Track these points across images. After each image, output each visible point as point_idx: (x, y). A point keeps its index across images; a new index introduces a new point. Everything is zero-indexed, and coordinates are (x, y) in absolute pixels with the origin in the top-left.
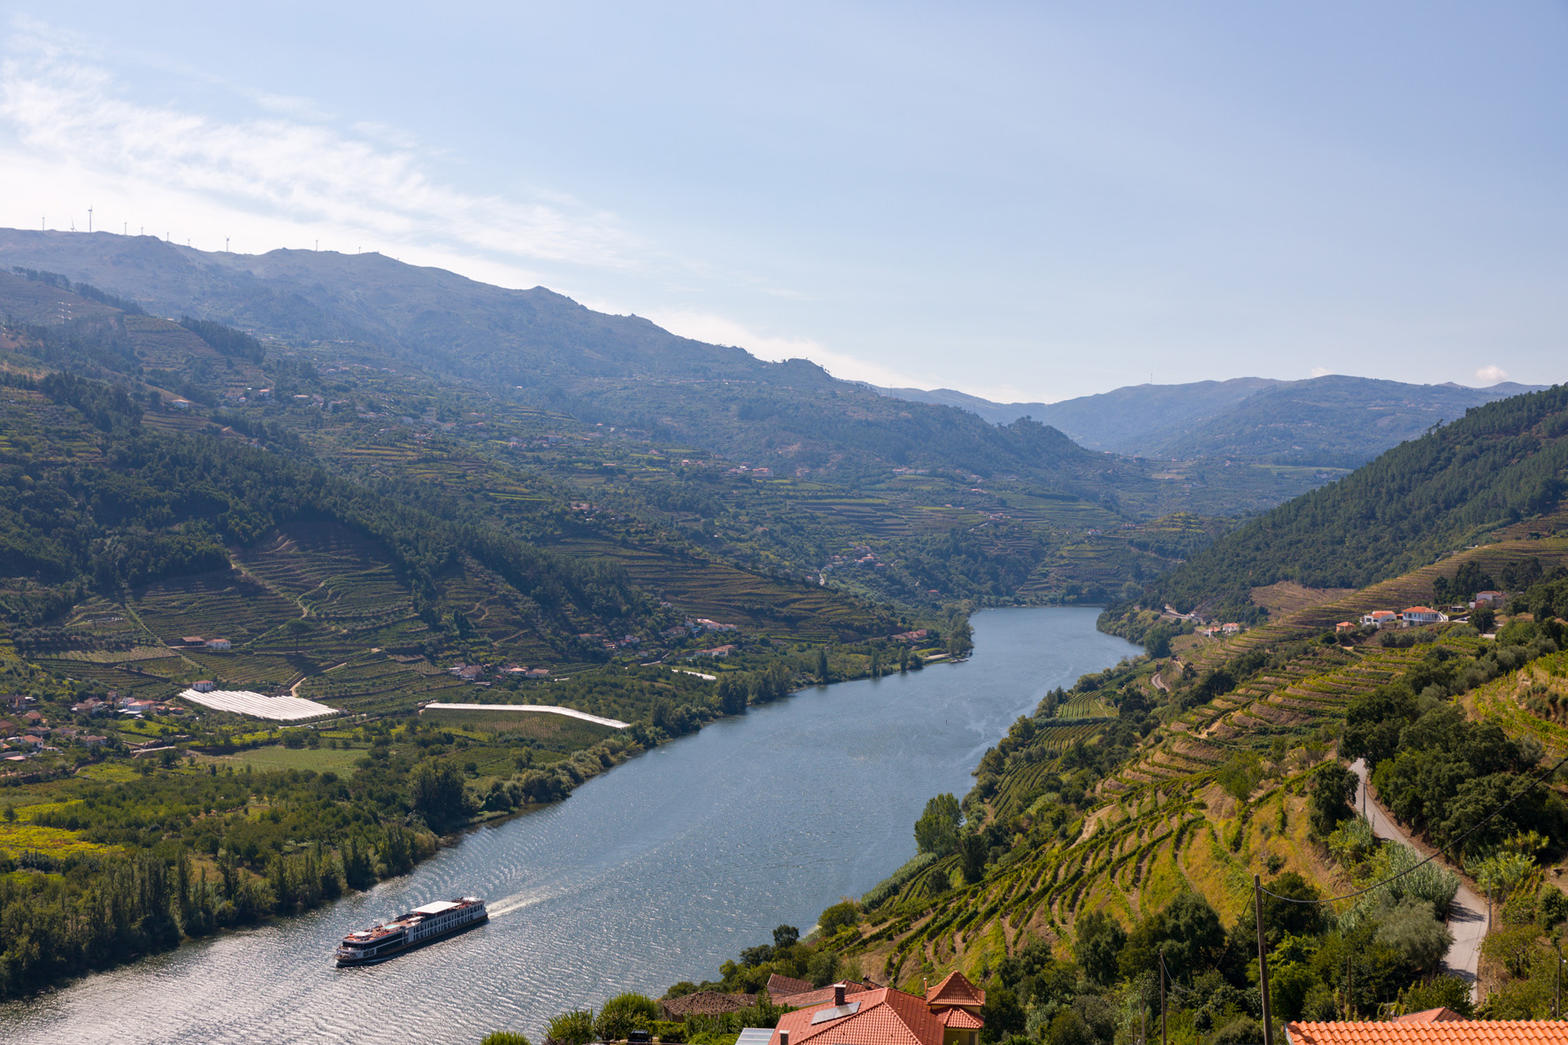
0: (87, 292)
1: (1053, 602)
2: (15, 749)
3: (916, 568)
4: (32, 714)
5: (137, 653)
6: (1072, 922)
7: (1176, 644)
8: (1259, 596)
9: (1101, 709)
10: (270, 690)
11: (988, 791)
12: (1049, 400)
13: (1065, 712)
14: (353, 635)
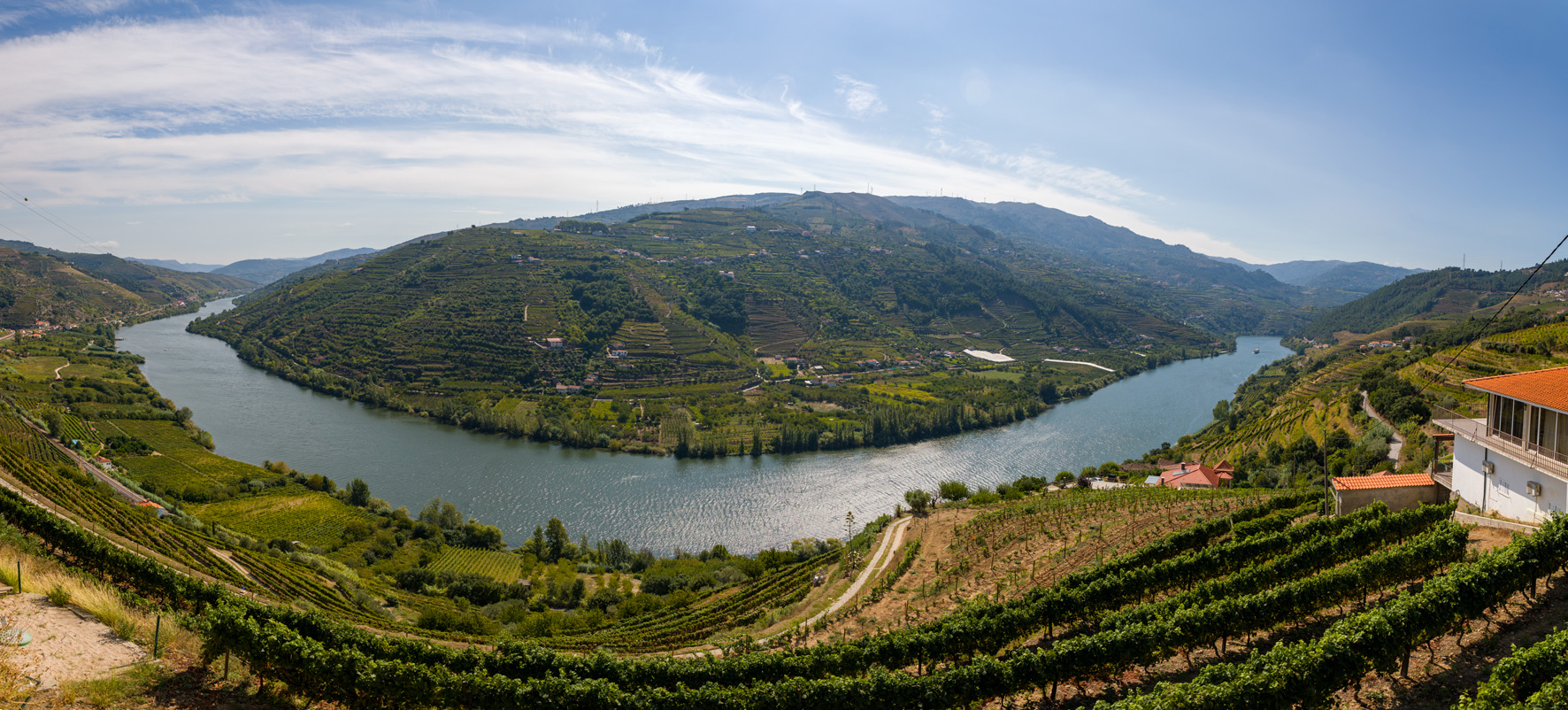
0: (939, 216)
1: (1265, 334)
2: (912, 365)
3: (1218, 320)
4: (918, 354)
5: (951, 336)
6: (1266, 444)
7: (1307, 351)
8: (1336, 335)
9: (1280, 372)
10: (993, 351)
11: (1239, 399)
12: (1268, 263)
13: (1267, 373)
14: (1021, 334)
